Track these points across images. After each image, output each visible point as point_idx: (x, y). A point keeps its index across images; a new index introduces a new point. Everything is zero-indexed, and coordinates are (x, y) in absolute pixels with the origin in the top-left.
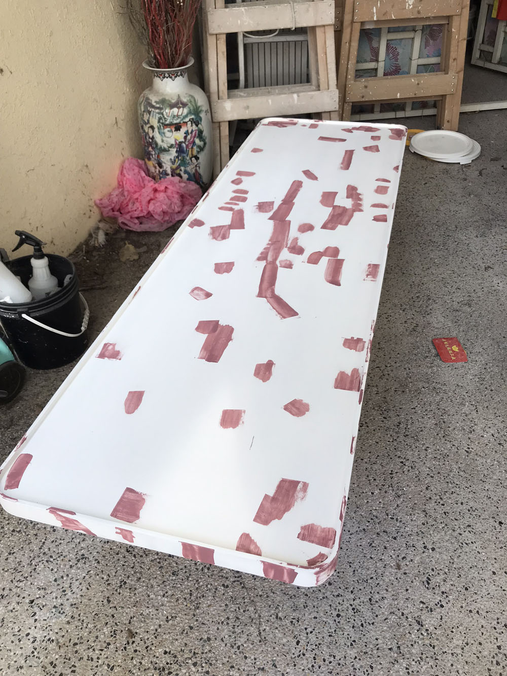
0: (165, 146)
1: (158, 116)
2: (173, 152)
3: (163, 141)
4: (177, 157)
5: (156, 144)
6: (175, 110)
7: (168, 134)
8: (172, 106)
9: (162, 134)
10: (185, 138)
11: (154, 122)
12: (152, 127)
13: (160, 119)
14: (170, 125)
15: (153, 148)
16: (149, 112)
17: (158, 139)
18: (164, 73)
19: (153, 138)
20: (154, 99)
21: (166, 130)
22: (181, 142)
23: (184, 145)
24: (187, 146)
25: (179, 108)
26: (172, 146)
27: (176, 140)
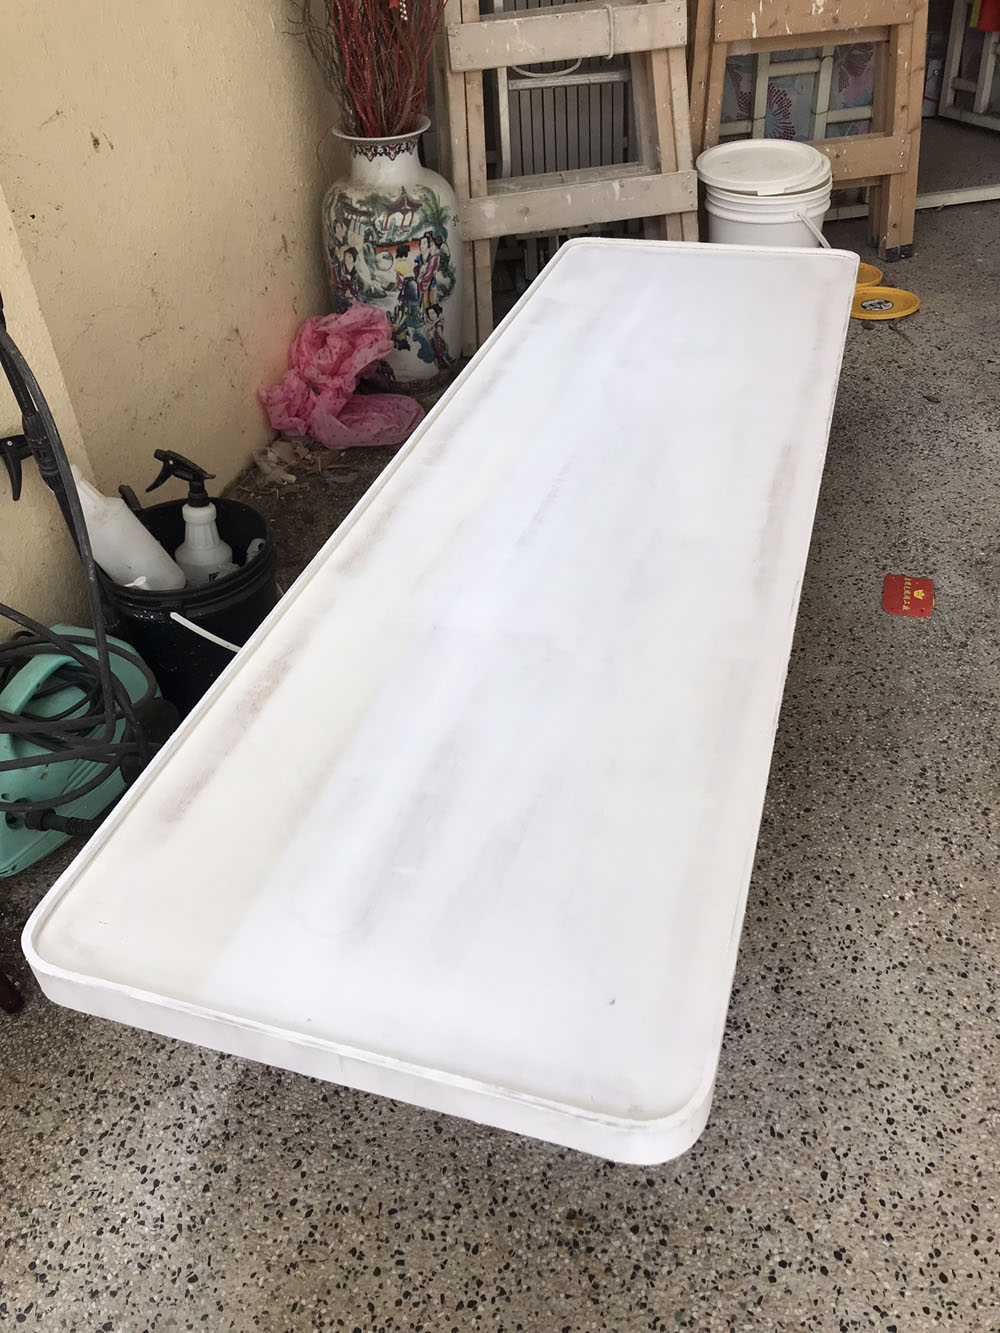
0: (378, 286)
1: (365, 228)
2: (394, 300)
3: (373, 277)
4: (401, 308)
5: (361, 284)
6: (398, 217)
7: (384, 264)
8: (391, 209)
9: (372, 263)
10: (417, 270)
11: (357, 240)
12: (353, 252)
13: (368, 234)
14: (389, 245)
15: (353, 292)
16: (347, 222)
17: (364, 273)
18: (374, 145)
19: (354, 272)
20: (355, 197)
21: (380, 256)
22: (409, 279)
23: (414, 284)
24: (420, 286)
25: (404, 213)
26: (390, 287)
27: (399, 274)
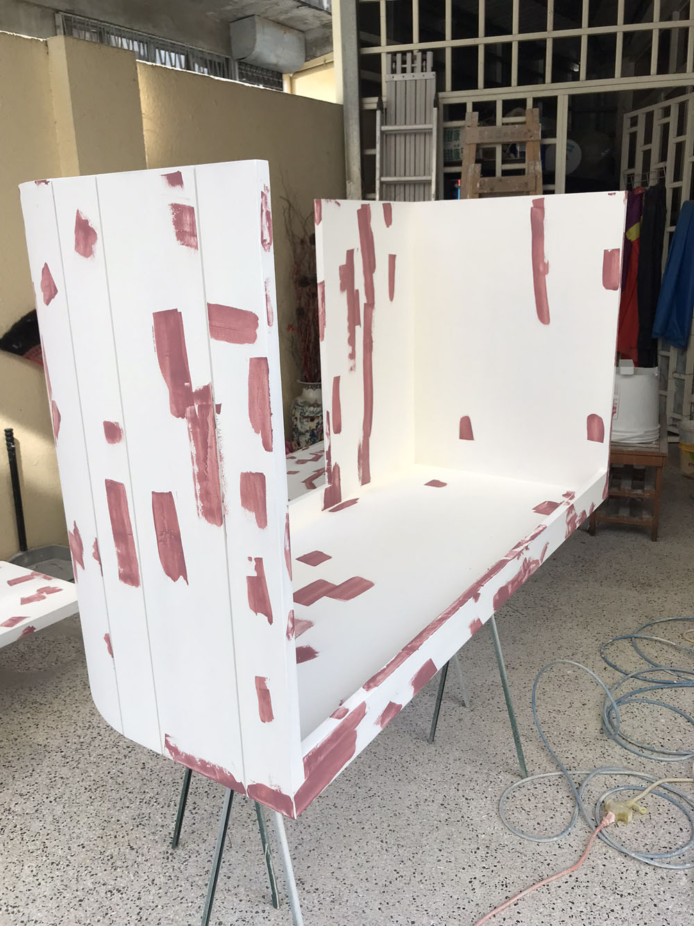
0: (303, 431)
1: (300, 411)
2: (308, 436)
3: (302, 427)
4: (310, 439)
5: (298, 429)
6: (312, 408)
7: (306, 423)
8: (310, 406)
9: (302, 423)
10: (317, 426)
11: (298, 415)
12: (296, 418)
13: (301, 413)
14: (308, 417)
15: (296, 432)
16: (296, 409)
17: (299, 426)
18: (309, 385)
19: (296, 425)
20: (300, 400)
21: (305, 420)
22: (313, 429)
23: (316, 432)
24: (318, 432)
25: (314, 407)
26: (307, 431)
27: (310, 428)
